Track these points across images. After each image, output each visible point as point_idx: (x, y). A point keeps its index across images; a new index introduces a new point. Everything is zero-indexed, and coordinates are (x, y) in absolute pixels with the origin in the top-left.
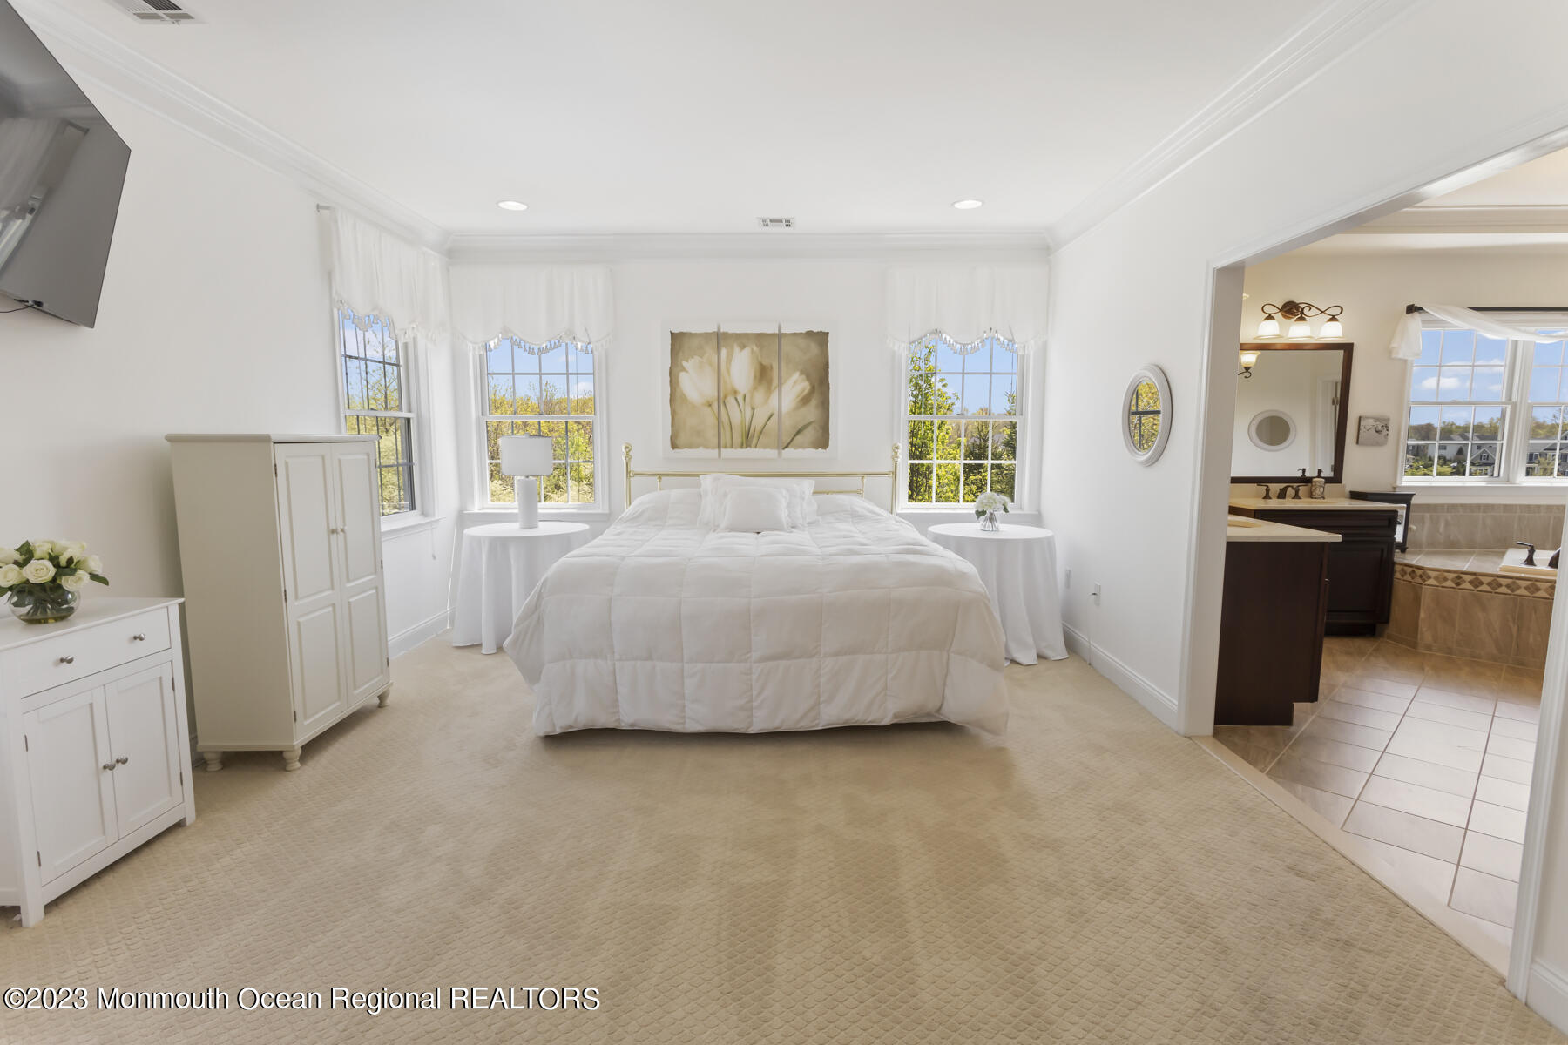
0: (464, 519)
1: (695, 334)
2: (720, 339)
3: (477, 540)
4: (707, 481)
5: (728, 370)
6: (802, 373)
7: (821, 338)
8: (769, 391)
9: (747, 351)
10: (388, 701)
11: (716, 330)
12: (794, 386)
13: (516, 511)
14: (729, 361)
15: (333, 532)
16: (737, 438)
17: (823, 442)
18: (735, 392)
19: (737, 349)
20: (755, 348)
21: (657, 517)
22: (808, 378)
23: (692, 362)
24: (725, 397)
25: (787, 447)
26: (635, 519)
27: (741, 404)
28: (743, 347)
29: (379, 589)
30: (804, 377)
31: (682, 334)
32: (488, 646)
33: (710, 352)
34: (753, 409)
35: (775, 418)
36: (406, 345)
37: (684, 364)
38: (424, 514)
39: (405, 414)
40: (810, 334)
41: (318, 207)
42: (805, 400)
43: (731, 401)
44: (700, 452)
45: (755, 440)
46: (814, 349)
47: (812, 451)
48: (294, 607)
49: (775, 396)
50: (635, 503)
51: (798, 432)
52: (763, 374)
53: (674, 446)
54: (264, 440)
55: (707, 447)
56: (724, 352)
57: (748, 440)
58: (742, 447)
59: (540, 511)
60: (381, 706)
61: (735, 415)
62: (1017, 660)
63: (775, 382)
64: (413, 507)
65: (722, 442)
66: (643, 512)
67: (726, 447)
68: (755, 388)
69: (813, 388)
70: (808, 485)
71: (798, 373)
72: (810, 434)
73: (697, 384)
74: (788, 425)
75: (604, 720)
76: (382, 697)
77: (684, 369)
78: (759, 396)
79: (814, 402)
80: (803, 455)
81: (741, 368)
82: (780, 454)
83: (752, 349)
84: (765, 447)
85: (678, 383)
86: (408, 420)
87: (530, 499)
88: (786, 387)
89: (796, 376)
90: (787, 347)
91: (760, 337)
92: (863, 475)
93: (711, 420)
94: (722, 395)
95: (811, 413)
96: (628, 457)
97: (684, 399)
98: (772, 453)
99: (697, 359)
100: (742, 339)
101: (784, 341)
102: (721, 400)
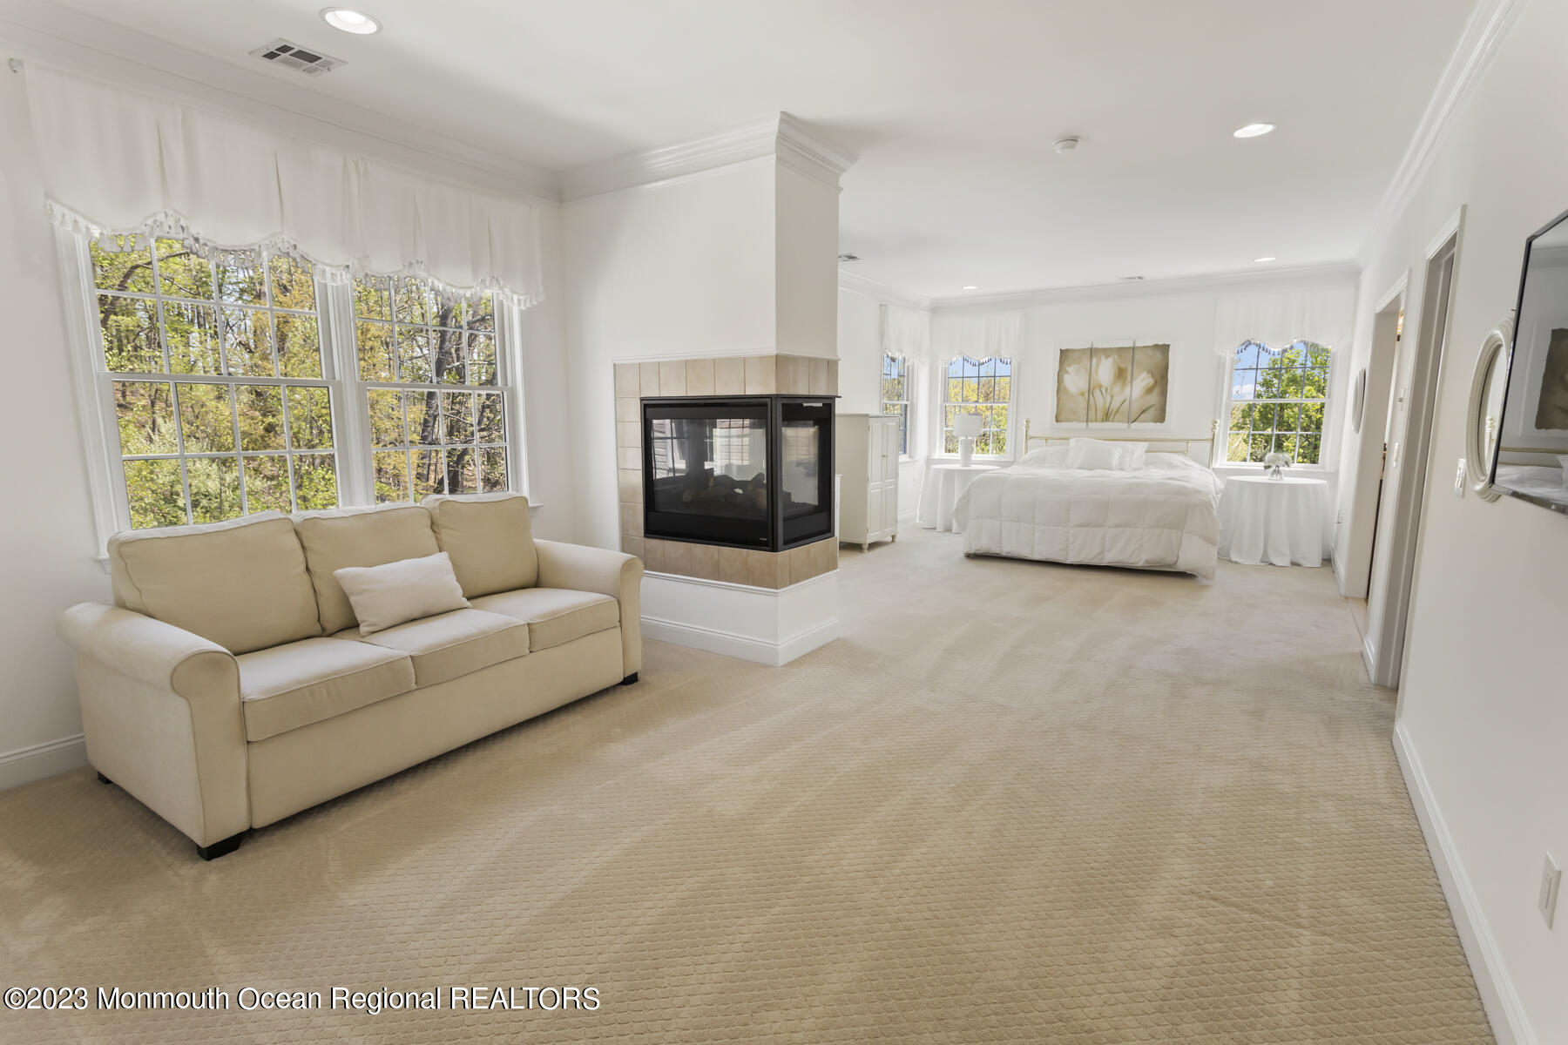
0: (929, 461)
1: (1077, 350)
2: (1092, 352)
3: (939, 471)
4: (1073, 442)
5: (1097, 372)
6: (1148, 372)
7: (1164, 349)
8: (1124, 384)
9: (1110, 360)
10: (896, 540)
11: (1090, 346)
12: (1142, 381)
13: (959, 458)
14: (1097, 366)
15: (884, 456)
16: (1100, 415)
17: (1161, 418)
18: (1101, 386)
19: (1103, 358)
20: (1116, 357)
21: (1040, 461)
22: (1152, 376)
23: (1071, 369)
24: (1093, 389)
25: (1134, 421)
26: (1025, 462)
27: (1104, 392)
28: (1108, 357)
29: (896, 484)
30: (1149, 375)
31: (1067, 350)
32: (940, 528)
33: (1086, 362)
34: (1112, 397)
35: (1127, 403)
36: (908, 367)
37: (1068, 369)
38: (911, 457)
39: (905, 402)
40: (1156, 346)
41: (881, 306)
42: (1149, 391)
43: (1097, 392)
44: (1075, 425)
45: (1111, 418)
46: (1158, 356)
47: (1153, 424)
48: (871, 485)
49: (1128, 388)
50: (1029, 453)
51: (1144, 411)
52: (1121, 374)
53: (1057, 421)
54: (867, 416)
55: (1079, 421)
56: (1094, 361)
57: (1107, 416)
58: (1103, 421)
59: (973, 458)
60: (893, 541)
61: (1100, 401)
62: (1274, 563)
63: (1129, 379)
64: (905, 452)
65: (1090, 418)
66: (1031, 459)
67: (1091, 421)
68: (1114, 383)
69: (1156, 383)
70: (1143, 446)
71: (1145, 373)
72: (1151, 413)
73: (1075, 381)
74: (1136, 407)
75: (995, 549)
76: (893, 537)
77: (1067, 372)
78: (1116, 389)
79: (1156, 391)
80: (1147, 427)
81: (1105, 370)
82: (1129, 427)
83: (1114, 359)
84: (1119, 421)
85: (1062, 382)
86: (906, 406)
87: (968, 452)
88: (1136, 383)
89: (1144, 374)
90: (1138, 356)
91: (1120, 350)
92: (1188, 441)
93: (1083, 404)
94: (1091, 388)
95: (1154, 398)
96: (1027, 427)
97: (1066, 390)
98: (1125, 425)
99: (1076, 365)
100: (1107, 352)
101: (1136, 352)
102: (1090, 391)
